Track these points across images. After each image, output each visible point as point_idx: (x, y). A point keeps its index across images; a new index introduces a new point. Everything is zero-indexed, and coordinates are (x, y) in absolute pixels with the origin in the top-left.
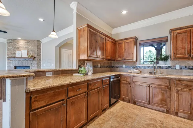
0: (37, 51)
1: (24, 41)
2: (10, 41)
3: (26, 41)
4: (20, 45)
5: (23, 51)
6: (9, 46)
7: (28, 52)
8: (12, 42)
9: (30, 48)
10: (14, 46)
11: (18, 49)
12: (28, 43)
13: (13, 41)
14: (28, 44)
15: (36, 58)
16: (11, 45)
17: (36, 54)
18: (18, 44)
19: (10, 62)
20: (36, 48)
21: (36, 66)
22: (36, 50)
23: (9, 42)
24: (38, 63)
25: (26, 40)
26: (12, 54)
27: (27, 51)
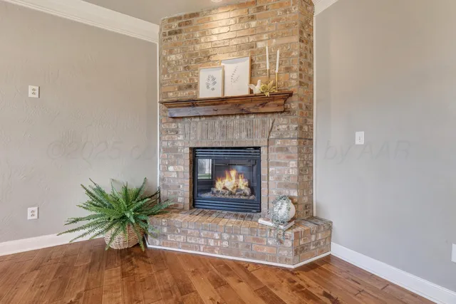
0: (301, 55)
1: (232, 14)
2: (175, 25)
3: (243, 12)
4: (214, 38)
5: (229, 68)
6: (171, 52)
7: (252, 67)
8: (180, 31)
9: (260, 45)
10: (191, 48)
11: (205, 58)
12: (253, 18)
13: (187, 23)
14: (253, 24)
15: (294, 98)
16: (175, 45)
17: (295, 75)
18: (204, 34)
19: (173, 126)
20: (296, 39)
21: (295, 142)
22: (295, 53)
23: (170, 33)
24: (301, 128)
25: (241, 5)
26: (180, 89)
27: (247, 63)
